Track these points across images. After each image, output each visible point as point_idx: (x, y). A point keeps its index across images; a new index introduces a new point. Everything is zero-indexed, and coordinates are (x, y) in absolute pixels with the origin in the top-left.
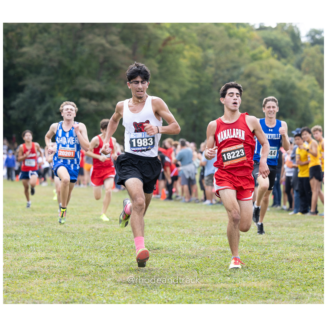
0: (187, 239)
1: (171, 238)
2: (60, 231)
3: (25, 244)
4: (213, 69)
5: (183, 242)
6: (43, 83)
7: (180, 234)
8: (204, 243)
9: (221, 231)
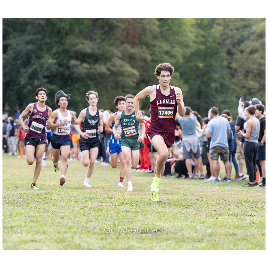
0: (191, 220)
1: (173, 219)
2: (48, 211)
3: (8, 225)
4: (221, 28)
5: (187, 223)
6: (28, 43)
7: (184, 215)
8: (210, 224)
9: (229, 211)
